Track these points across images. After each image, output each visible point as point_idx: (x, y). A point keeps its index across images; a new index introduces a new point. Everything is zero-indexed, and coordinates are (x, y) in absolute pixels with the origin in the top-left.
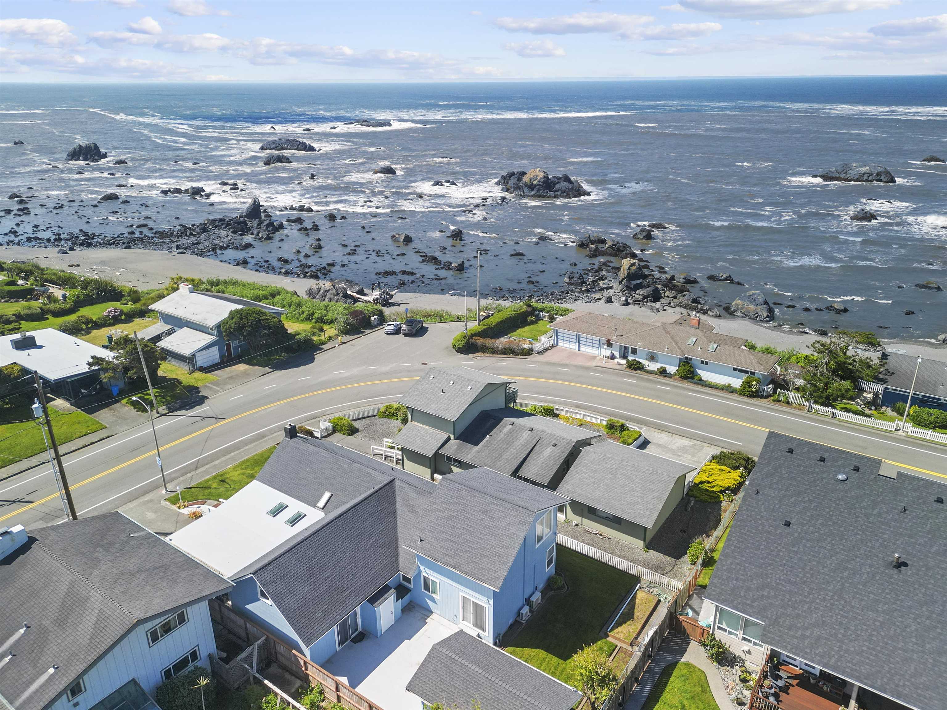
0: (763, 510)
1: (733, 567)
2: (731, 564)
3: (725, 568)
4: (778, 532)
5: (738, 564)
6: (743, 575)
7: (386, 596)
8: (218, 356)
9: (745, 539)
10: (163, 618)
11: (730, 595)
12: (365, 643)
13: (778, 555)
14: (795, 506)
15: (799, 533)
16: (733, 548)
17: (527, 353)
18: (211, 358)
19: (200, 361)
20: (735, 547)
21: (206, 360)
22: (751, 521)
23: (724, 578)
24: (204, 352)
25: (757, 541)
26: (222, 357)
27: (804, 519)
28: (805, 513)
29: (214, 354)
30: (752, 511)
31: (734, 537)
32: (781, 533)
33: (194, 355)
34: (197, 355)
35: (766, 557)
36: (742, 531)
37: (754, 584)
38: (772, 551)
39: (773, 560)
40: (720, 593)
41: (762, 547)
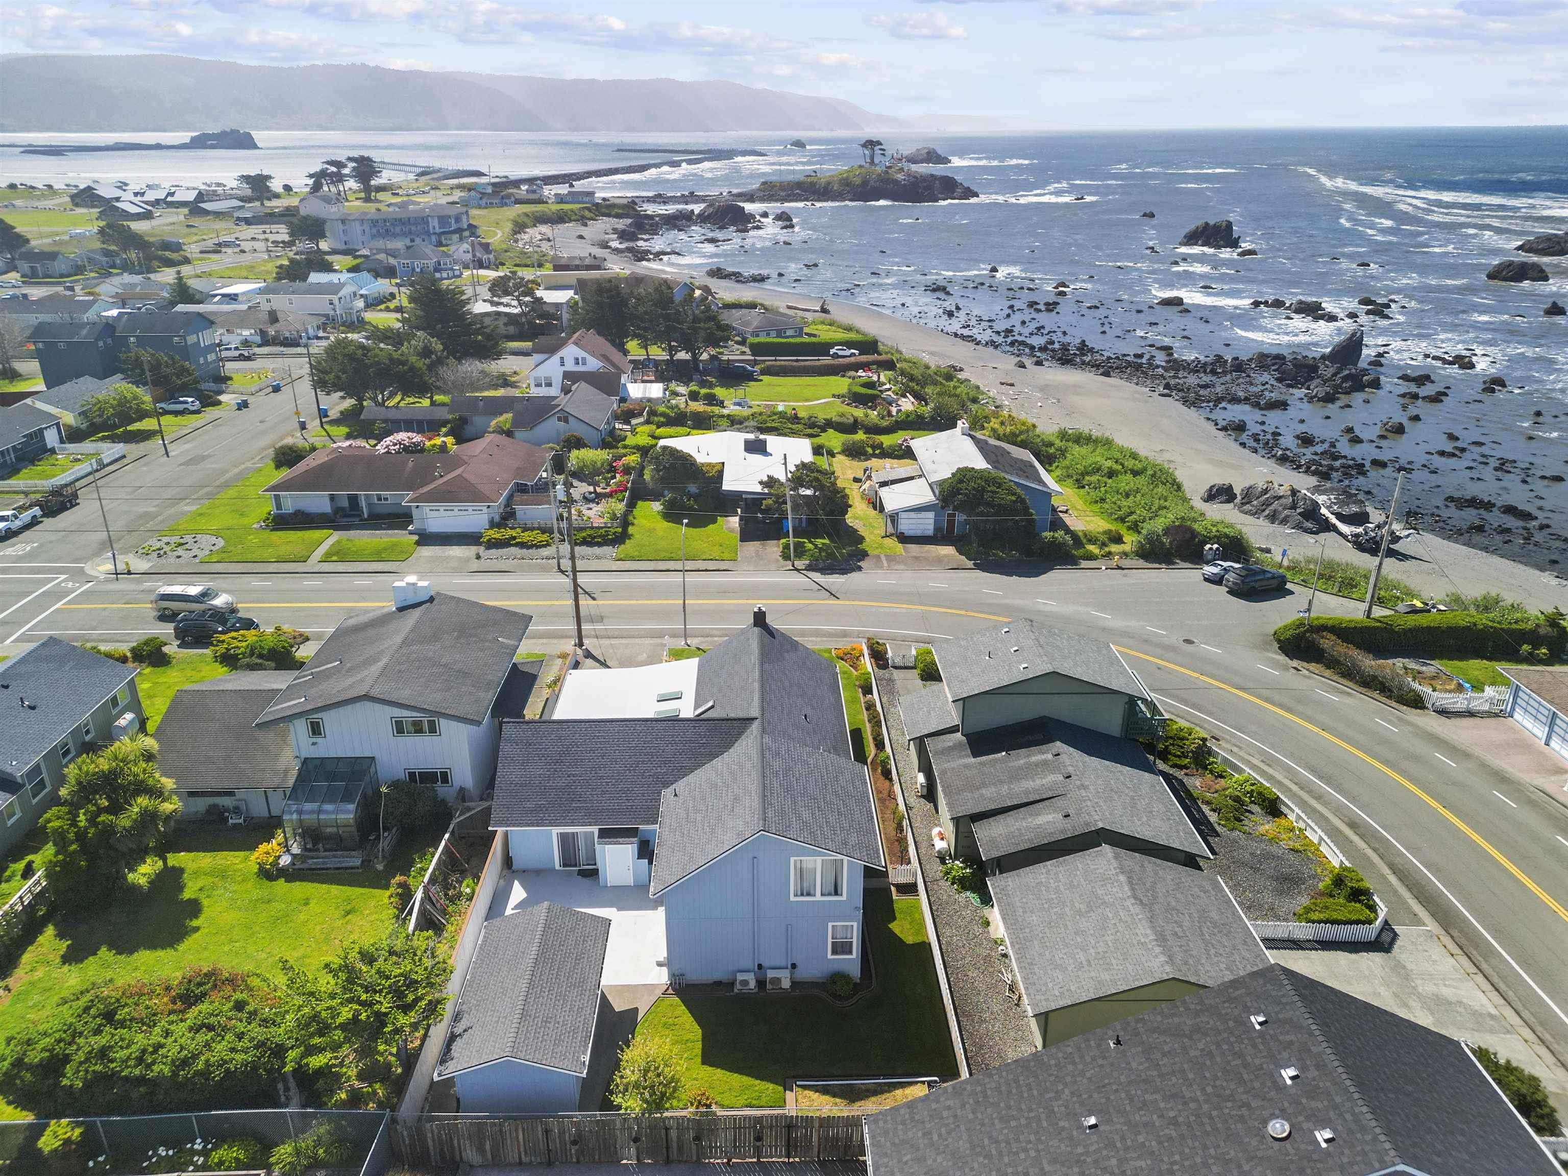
0: (1088, 1075)
1: (945, 1114)
2: (949, 1108)
3: (934, 1106)
4: (1061, 1124)
5: (955, 1116)
6: (940, 1135)
7: (621, 840)
8: (932, 527)
9: (1010, 1092)
10: (415, 714)
11: (893, 1144)
12: (586, 882)
13: (1016, 1153)
14: (1140, 1109)
15: (1087, 1153)
16: (979, 1089)
17: (1417, 702)
18: (922, 527)
19: (907, 525)
20: (984, 1092)
21: (911, 527)
22: (1051, 1075)
23: (917, 1117)
24: (912, 515)
25: (1020, 1110)
26: (937, 529)
27: (1123, 1138)
28: (1138, 1133)
29: (926, 523)
30: (1074, 1063)
31: (1001, 1077)
32: (1063, 1129)
33: (897, 514)
34: (903, 515)
35: (997, 1142)
36: (1021, 1078)
37: (935, 1160)
38: (1017, 1140)
39: (1000, 1153)
40: (887, 1132)
41: (1013, 1123)
